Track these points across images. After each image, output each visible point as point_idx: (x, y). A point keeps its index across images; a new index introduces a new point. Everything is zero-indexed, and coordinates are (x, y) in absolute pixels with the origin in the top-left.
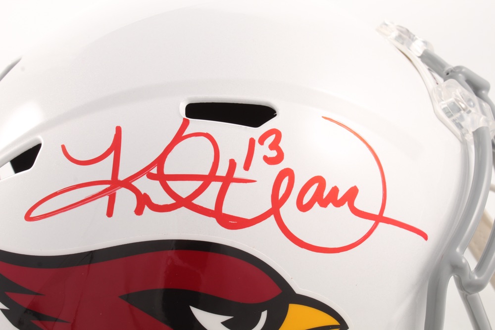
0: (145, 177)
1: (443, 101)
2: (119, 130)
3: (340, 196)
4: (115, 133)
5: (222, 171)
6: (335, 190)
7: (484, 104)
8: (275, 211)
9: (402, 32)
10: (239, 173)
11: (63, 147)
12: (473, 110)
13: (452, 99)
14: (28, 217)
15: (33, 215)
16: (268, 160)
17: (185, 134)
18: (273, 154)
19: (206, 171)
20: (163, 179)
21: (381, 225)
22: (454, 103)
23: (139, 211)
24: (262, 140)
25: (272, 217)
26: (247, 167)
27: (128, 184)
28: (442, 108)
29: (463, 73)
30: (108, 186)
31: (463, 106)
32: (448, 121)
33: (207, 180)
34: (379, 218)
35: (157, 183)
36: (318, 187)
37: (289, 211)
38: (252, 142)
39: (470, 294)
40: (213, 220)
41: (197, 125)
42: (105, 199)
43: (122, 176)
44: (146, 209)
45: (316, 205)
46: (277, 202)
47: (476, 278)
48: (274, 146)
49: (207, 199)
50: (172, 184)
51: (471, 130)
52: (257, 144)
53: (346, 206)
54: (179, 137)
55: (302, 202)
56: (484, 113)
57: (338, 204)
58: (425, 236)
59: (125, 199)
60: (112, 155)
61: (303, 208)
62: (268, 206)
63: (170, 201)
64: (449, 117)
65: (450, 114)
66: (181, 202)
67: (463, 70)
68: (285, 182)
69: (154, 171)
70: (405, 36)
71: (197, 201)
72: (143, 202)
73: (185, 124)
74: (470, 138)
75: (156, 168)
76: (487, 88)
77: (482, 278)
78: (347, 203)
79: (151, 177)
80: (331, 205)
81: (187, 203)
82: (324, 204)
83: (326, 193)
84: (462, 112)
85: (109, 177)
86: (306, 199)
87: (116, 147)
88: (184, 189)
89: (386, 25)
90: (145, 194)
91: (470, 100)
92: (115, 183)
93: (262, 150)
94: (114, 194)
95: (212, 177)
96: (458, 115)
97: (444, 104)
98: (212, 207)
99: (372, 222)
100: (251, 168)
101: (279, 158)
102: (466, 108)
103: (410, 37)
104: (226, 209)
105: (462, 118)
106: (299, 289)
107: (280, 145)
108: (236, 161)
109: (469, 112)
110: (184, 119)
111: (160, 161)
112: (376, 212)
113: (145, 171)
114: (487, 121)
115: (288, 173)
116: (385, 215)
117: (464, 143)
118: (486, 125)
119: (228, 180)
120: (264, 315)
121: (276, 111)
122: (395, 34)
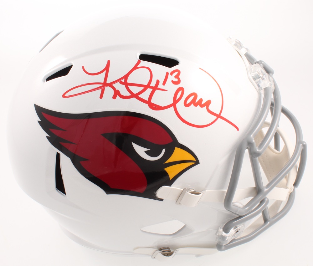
0: (119, 83)
1: (252, 73)
2: (109, 62)
3: (203, 103)
4: (107, 63)
5: (153, 84)
6: (201, 100)
7: (270, 77)
8: (174, 105)
9: (237, 42)
10: (160, 86)
11: (83, 67)
12: (265, 79)
13: (257, 73)
14: (64, 96)
15: (66, 95)
16: (174, 82)
17: (138, 66)
18: (176, 80)
19: (146, 84)
20: (127, 84)
21: (219, 119)
22: (257, 75)
23: (114, 97)
24: (172, 74)
25: (173, 107)
26: (164, 84)
27: (111, 85)
28: (252, 76)
29: (263, 64)
30: (102, 85)
31: (261, 76)
32: (254, 82)
33: (146, 87)
34: (219, 116)
35: (124, 86)
36: (194, 97)
37: (180, 105)
38: (167, 74)
39: (254, 158)
40: (147, 105)
41: (144, 63)
42: (100, 91)
43: (108, 82)
44: (118, 97)
45: (192, 105)
46: (176, 101)
47: (258, 150)
48: (177, 77)
49: (145, 96)
50: (130, 87)
51: (263, 88)
52: (169, 75)
53: (205, 108)
54: (135, 68)
55: (186, 103)
56: (270, 81)
57: (202, 106)
58: (238, 129)
59: (109, 91)
60: (105, 72)
61: (187, 105)
62: (172, 102)
63: (129, 94)
64: (254, 80)
65: (255, 79)
66: (133, 95)
67: (263, 63)
68: (180, 93)
69: (123, 81)
70: (238, 45)
71: (140, 96)
72: (117, 93)
73: (139, 63)
74: (262, 92)
75: (124, 80)
76: (273, 73)
77: (260, 151)
78: (206, 106)
79: (121, 83)
80: (198, 106)
81: (136, 96)
82: (196, 105)
83: (197, 101)
84: (260, 79)
85: (102, 81)
86: (188, 102)
87: (107, 68)
88: (135, 90)
89: (230, 38)
90: (118, 90)
91: (264, 75)
92: (105, 84)
93: (171, 78)
94: (104, 89)
95: (148, 86)
96: (258, 80)
97: (253, 74)
98: (147, 99)
99: (216, 117)
100: (165, 84)
101: (178, 82)
102: (262, 77)
103: (240, 45)
104: (153, 101)
105: (259, 81)
106: (181, 141)
107: (180, 77)
108: (160, 81)
109: (264, 79)
110: (138, 60)
111: (126, 77)
112: (218, 113)
113: (119, 80)
114: (271, 85)
115: (181, 89)
116: (222, 115)
117: (259, 94)
118: (270, 86)
119: (155, 88)
120: (164, 150)
121: (179, 62)
122: (234, 43)
